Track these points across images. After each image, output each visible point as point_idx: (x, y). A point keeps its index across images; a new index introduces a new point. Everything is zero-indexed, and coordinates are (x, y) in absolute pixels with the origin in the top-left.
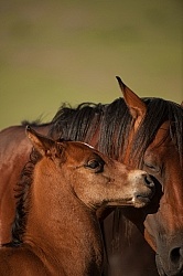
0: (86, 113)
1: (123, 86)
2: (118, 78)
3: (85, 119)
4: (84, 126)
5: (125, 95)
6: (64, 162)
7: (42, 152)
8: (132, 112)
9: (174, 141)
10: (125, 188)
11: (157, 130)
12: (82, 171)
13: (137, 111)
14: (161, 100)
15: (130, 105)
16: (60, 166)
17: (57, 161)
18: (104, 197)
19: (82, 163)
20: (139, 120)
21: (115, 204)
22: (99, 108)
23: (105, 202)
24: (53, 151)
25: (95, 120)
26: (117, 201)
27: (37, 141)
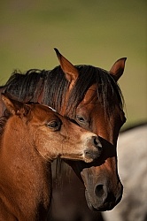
0: (33, 78)
1: (60, 56)
2: (56, 50)
3: (32, 83)
4: (31, 88)
5: (61, 62)
6: (30, 120)
7: (13, 112)
8: (67, 77)
9: (100, 100)
10: (78, 146)
11: (86, 91)
12: (44, 129)
13: (71, 76)
14: (90, 67)
15: (65, 71)
16: (27, 123)
17: (24, 119)
18: (60, 152)
19: (44, 123)
20: (73, 83)
21: (69, 158)
22: (43, 73)
23: (60, 155)
24: (22, 111)
25: (40, 83)
26: (70, 155)
27: (9, 102)
